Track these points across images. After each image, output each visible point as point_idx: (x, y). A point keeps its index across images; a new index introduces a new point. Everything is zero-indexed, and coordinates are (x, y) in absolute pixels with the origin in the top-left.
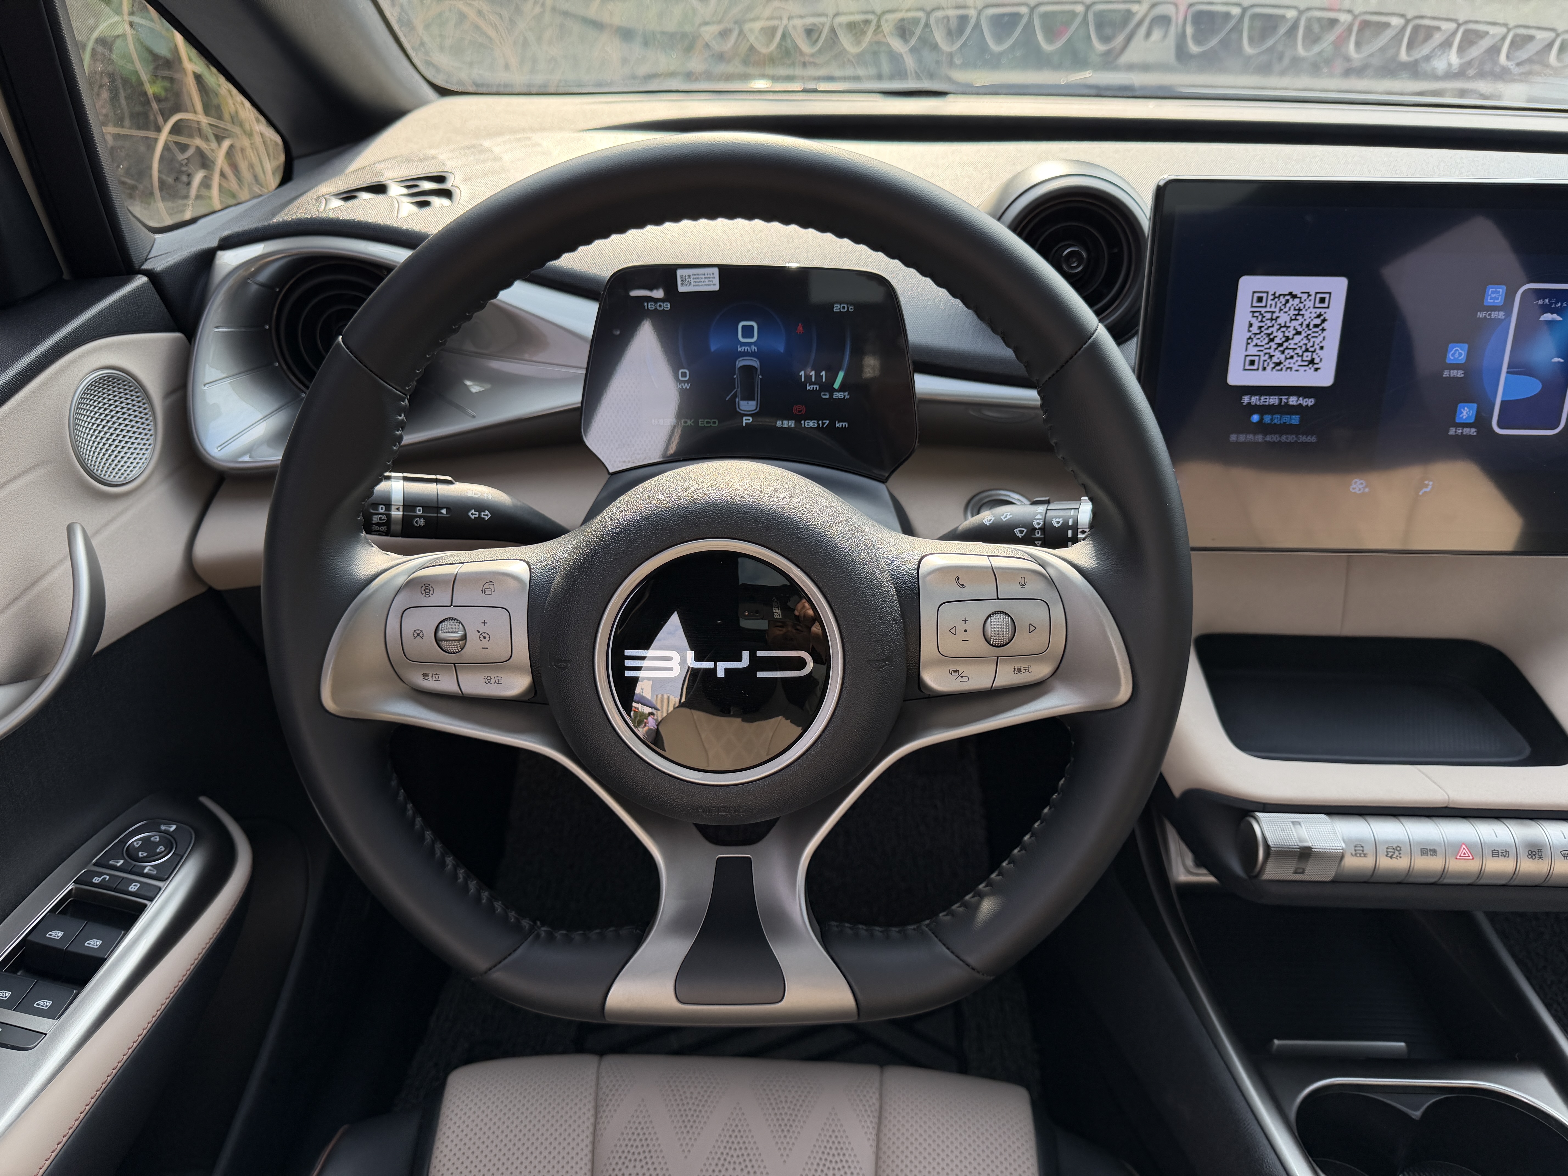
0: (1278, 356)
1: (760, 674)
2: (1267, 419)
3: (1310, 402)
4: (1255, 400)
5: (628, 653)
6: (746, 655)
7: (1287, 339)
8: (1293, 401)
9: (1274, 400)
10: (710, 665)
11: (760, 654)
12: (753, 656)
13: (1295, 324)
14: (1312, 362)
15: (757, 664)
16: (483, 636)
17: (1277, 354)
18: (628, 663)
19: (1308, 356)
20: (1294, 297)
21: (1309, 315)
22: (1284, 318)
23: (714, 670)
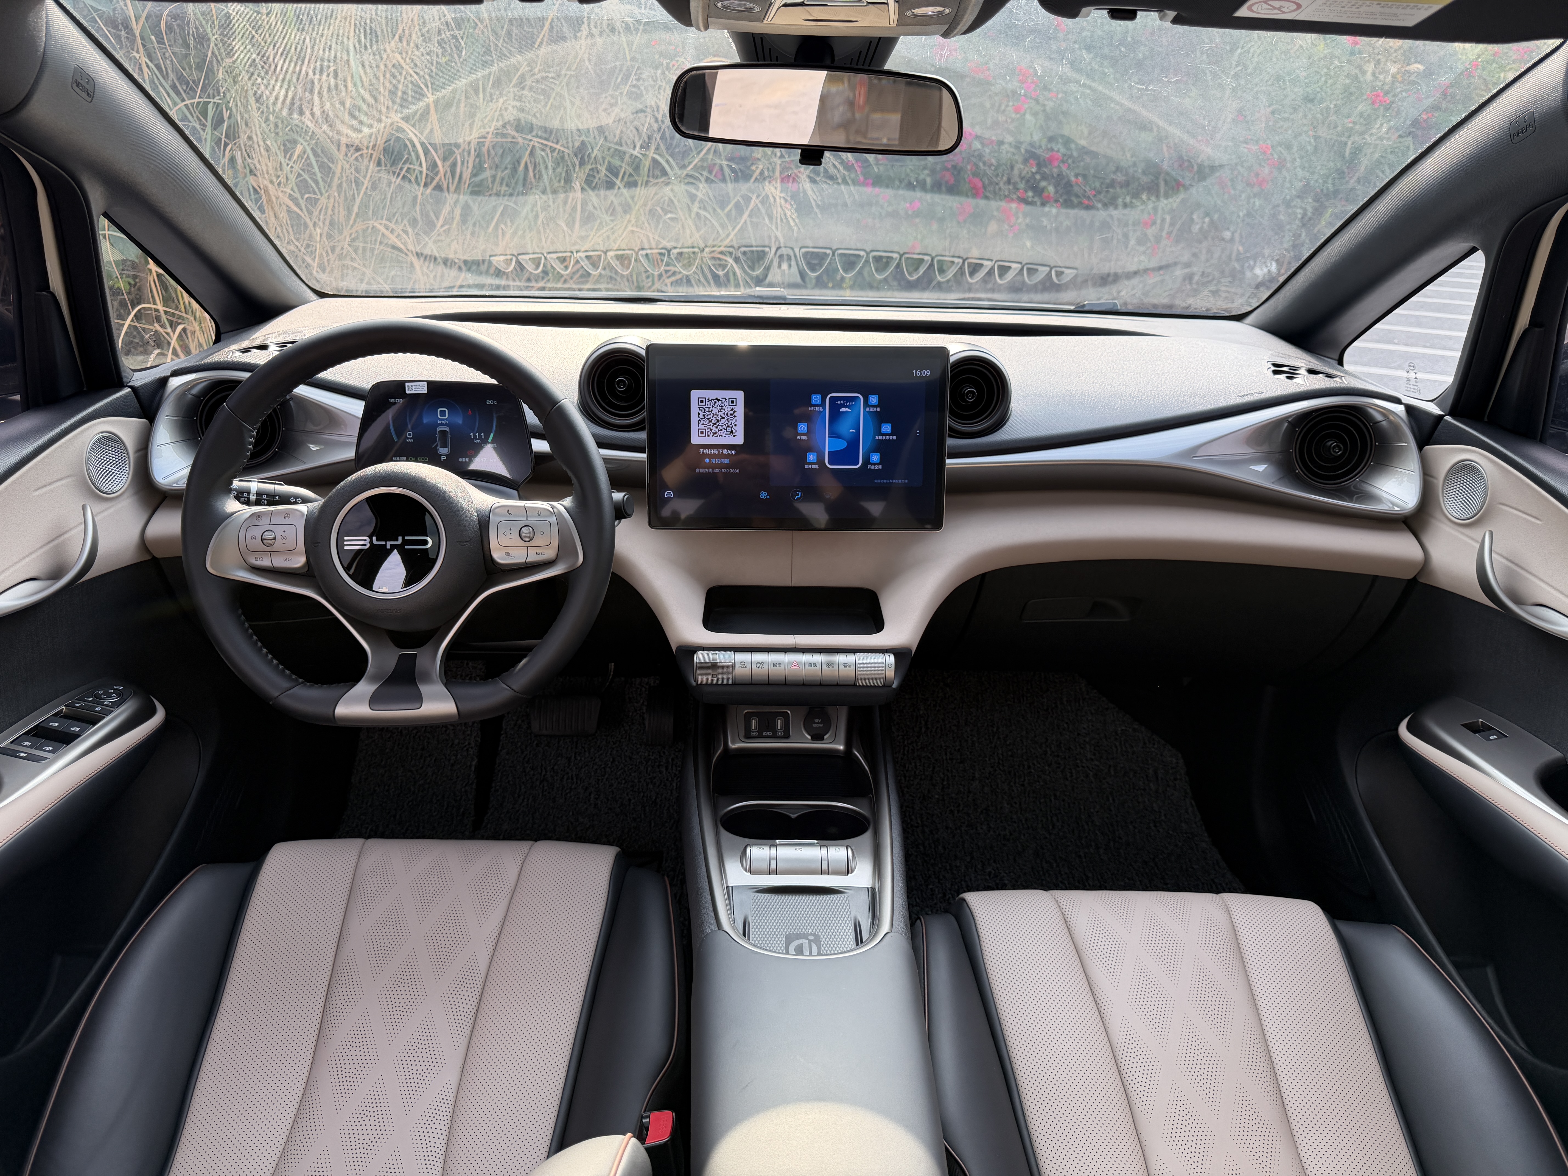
0: (714, 430)
1: (407, 547)
2: (713, 461)
3: (734, 452)
4: (706, 451)
5: (346, 538)
6: (400, 538)
7: (718, 421)
8: (725, 451)
9: (715, 451)
10: (384, 543)
11: (407, 538)
12: (403, 539)
13: (720, 413)
14: (732, 432)
15: (405, 542)
16: (283, 538)
17: (714, 428)
18: (346, 543)
19: (729, 429)
20: (719, 400)
21: (727, 409)
22: (715, 411)
23: (385, 545)
